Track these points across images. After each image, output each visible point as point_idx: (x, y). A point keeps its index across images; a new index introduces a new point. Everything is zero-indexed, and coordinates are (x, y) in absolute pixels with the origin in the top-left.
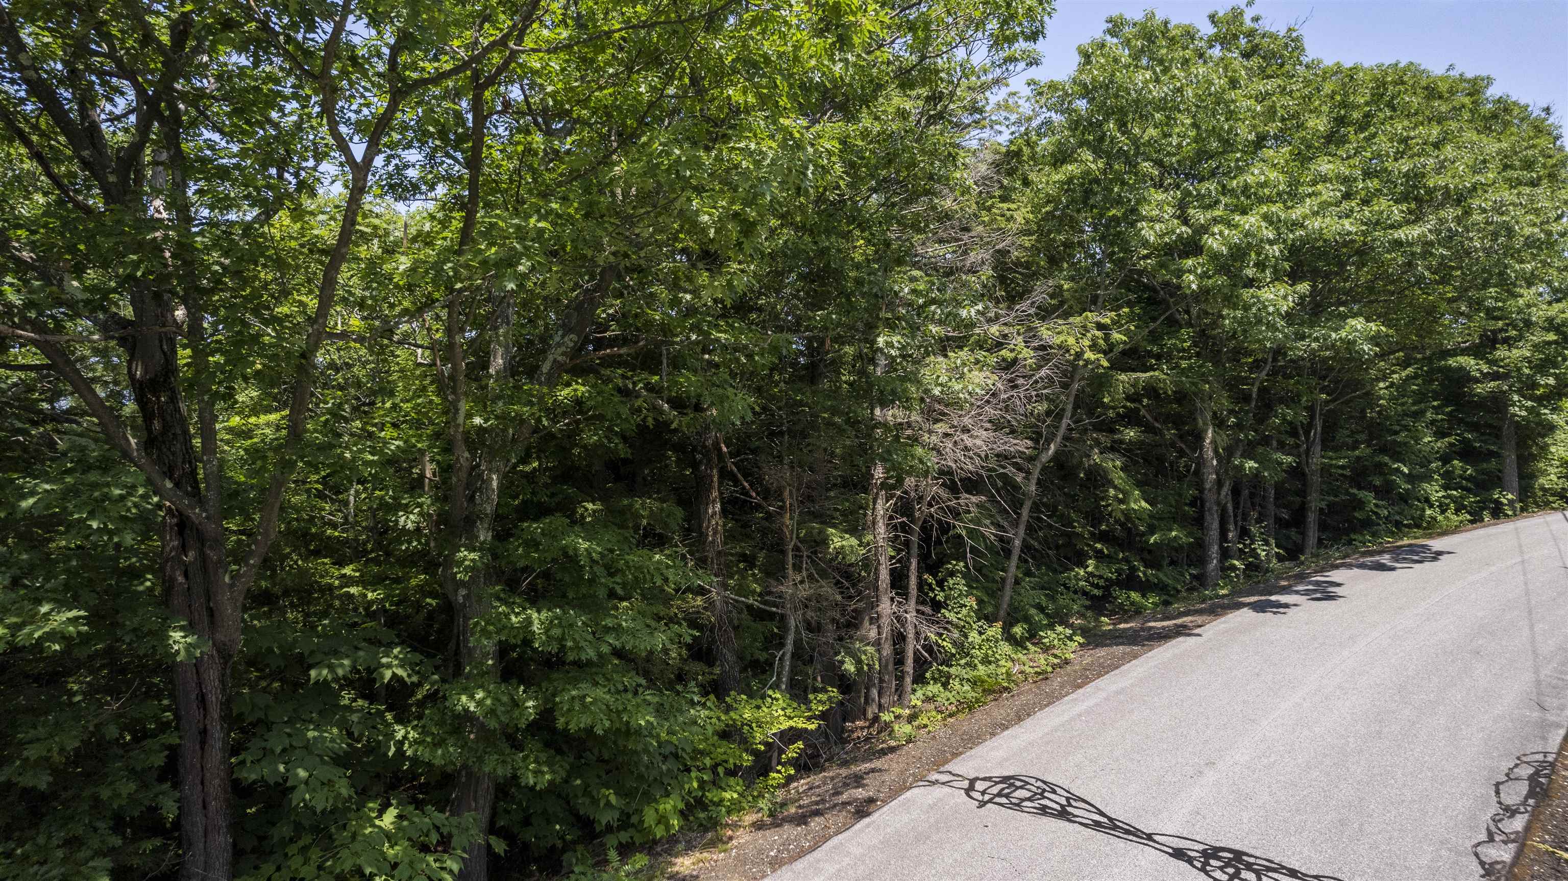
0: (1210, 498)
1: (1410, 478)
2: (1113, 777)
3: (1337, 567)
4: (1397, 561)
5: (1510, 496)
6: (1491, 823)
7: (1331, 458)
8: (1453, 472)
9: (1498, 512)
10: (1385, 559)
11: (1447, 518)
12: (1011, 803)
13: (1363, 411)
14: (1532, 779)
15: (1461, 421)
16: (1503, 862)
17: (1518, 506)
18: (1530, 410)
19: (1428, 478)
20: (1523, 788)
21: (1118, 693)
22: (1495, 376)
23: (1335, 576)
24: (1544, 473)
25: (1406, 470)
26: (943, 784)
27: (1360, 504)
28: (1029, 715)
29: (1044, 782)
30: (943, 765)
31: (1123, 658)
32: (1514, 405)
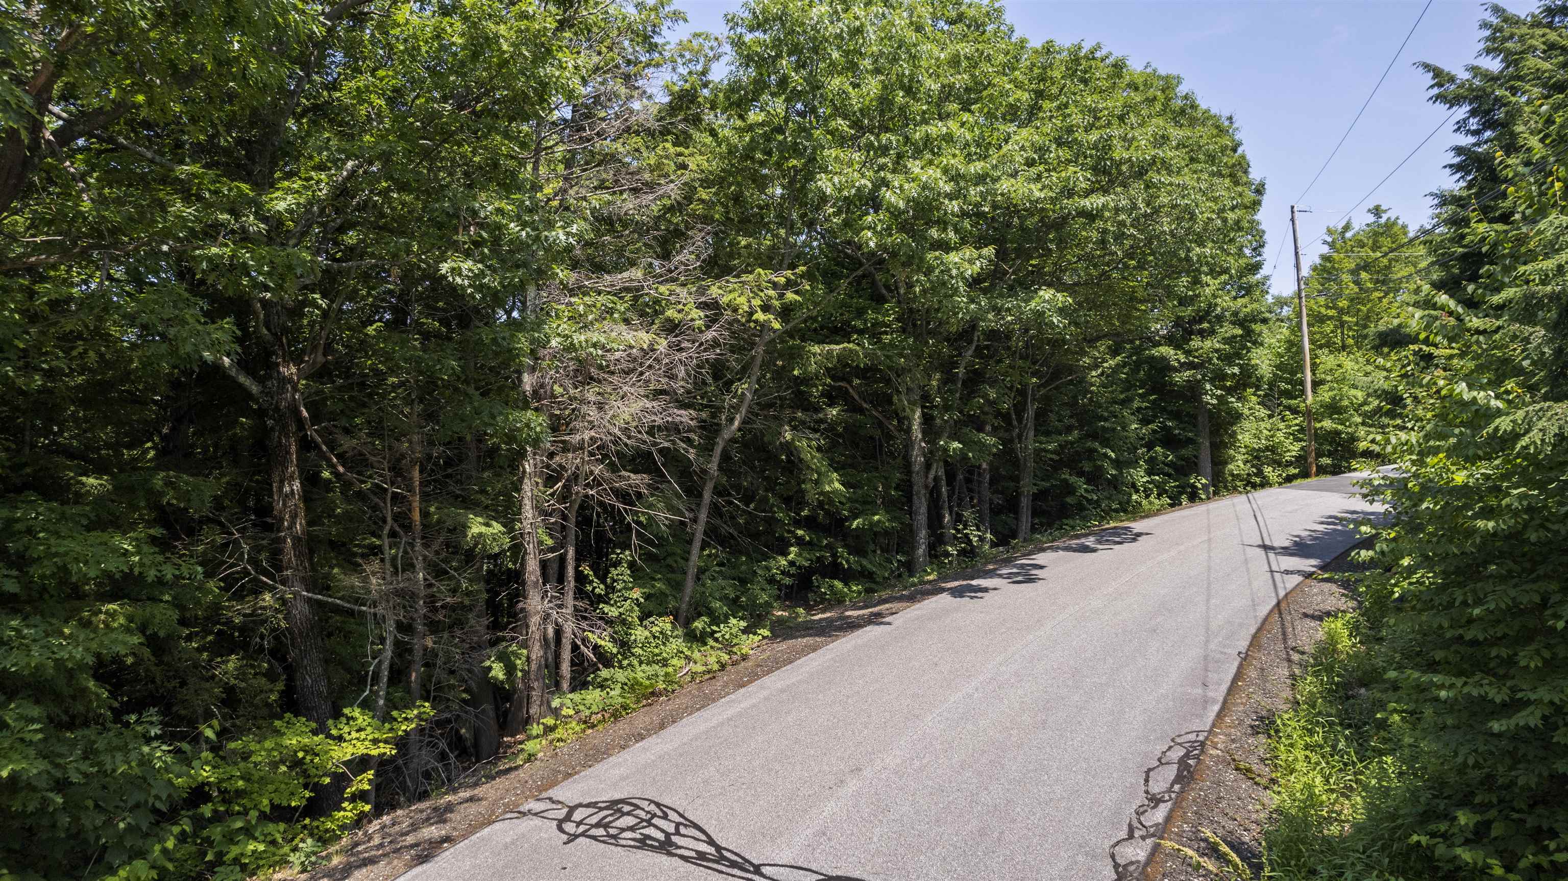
0: (918, 480)
1: (1118, 464)
2: (741, 793)
3: (1043, 550)
4: (1100, 543)
5: (1204, 481)
6: (1134, 816)
7: (1041, 443)
8: (1156, 458)
9: (1194, 497)
10: (1090, 541)
11: (1151, 503)
12: (608, 835)
13: (1075, 397)
14: (1182, 761)
15: (1163, 410)
16: (1138, 862)
17: (1211, 489)
18: (1219, 398)
19: (1134, 464)
20: (1171, 772)
21: (782, 691)
22: (1191, 366)
23: (1040, 558)
24: (1233, 459)
25: (1113, 455)
26: (536, 814)
27: (1070, 489)
28: (674, 722)
29: (658, 805)
30: (546, 790)
31: (803, 650)
32: (1206, 393)
